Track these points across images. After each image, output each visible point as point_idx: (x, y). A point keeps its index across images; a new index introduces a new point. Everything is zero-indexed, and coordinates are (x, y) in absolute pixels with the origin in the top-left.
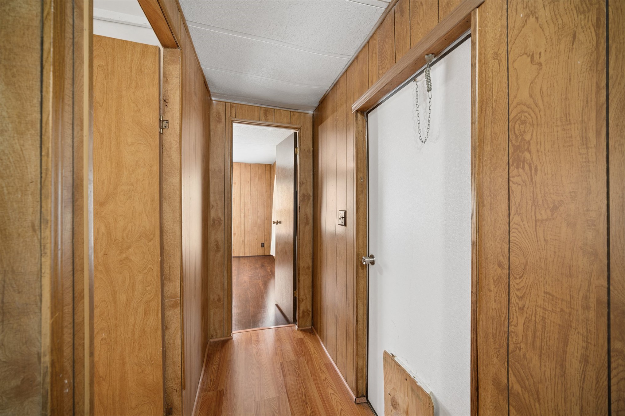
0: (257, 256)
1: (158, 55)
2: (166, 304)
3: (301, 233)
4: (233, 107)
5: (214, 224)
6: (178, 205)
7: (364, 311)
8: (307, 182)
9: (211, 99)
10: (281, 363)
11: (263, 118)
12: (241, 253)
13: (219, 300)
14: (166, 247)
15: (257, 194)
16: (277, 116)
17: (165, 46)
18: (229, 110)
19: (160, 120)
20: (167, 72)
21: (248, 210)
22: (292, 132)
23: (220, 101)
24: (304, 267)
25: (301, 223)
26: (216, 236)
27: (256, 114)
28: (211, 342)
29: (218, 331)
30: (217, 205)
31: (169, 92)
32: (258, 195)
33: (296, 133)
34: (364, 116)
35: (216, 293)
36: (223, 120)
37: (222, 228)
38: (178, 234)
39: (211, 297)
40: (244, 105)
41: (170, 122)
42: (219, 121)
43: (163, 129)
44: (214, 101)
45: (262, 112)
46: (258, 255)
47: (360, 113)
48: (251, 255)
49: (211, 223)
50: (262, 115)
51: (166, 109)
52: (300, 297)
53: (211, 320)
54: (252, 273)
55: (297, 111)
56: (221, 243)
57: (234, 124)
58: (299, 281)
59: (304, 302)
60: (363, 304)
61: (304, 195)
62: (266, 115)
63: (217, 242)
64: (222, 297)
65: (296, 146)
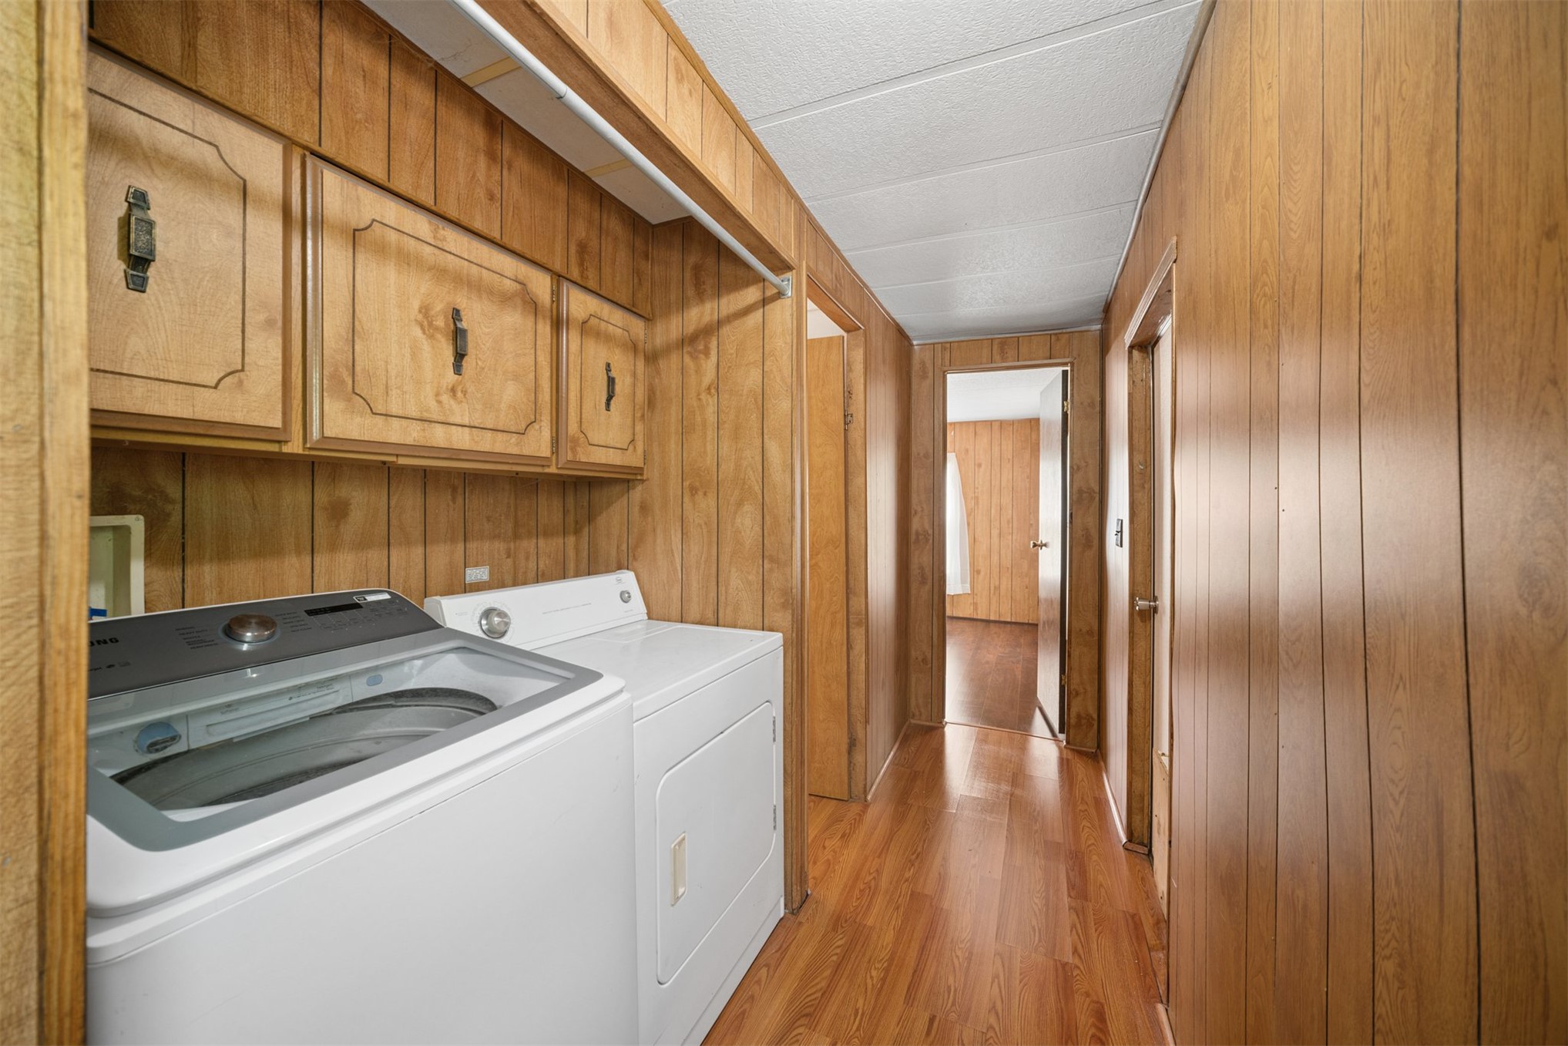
1: (841, 346)
2: (851, 620)
3: (1074, 565)
4: (945, 350)
5: (917, 540)
6: (863, 509)
7: (1145, 696)
8: (1087, 466)
9: (912, 345)
10: (1014, 773)
11: (997, 357)
12: (991, 614)
13: (924, 661)
14: (851, 557)
15: (1028, 485)
16: (1024, 349)
17: (848, 331)
18: (940, 355)
19: (845, 415)
20: (851, 360)
21: (1008, 522)
22: (1059, 370)
23: (926, 344)
24: (1081, 630)
25: (1074, 544)
26: (920, 559)
27: (986, 352)
28: (910, 723)
29: (922, 710)
30: (922, 511)
31: (853, 381)
32: (1030, 489)
33: (1065, 373)
34: (1148, 353)
35: (919, 650)
36: (931, 374)
37: (929, 547)
38: (863, 542)
39: (913, 654)
40: (963, 341)
41: (854, 415)
42: (924, 376)
43: (848, 424)
44: (916, 347)
45: (995, 347)
46: (1030, 622)
47: (1138, 350)
48: (1013, 621)
49: (913, 537)
50: (994, 352)
51: (851, 402)
52: (1072, 688)
53: (913, 690)
54: (1007, 651)
55: (1064, 331)
56: (928, 571)
57: (948, 375)
58: (1069, 656)
59: (1079, 698)
60: (1144, 683)
61: (1080, 492)
62: (1002, 351)
63: (922, 568)
64: (929, 657)
65: (1065, 398)
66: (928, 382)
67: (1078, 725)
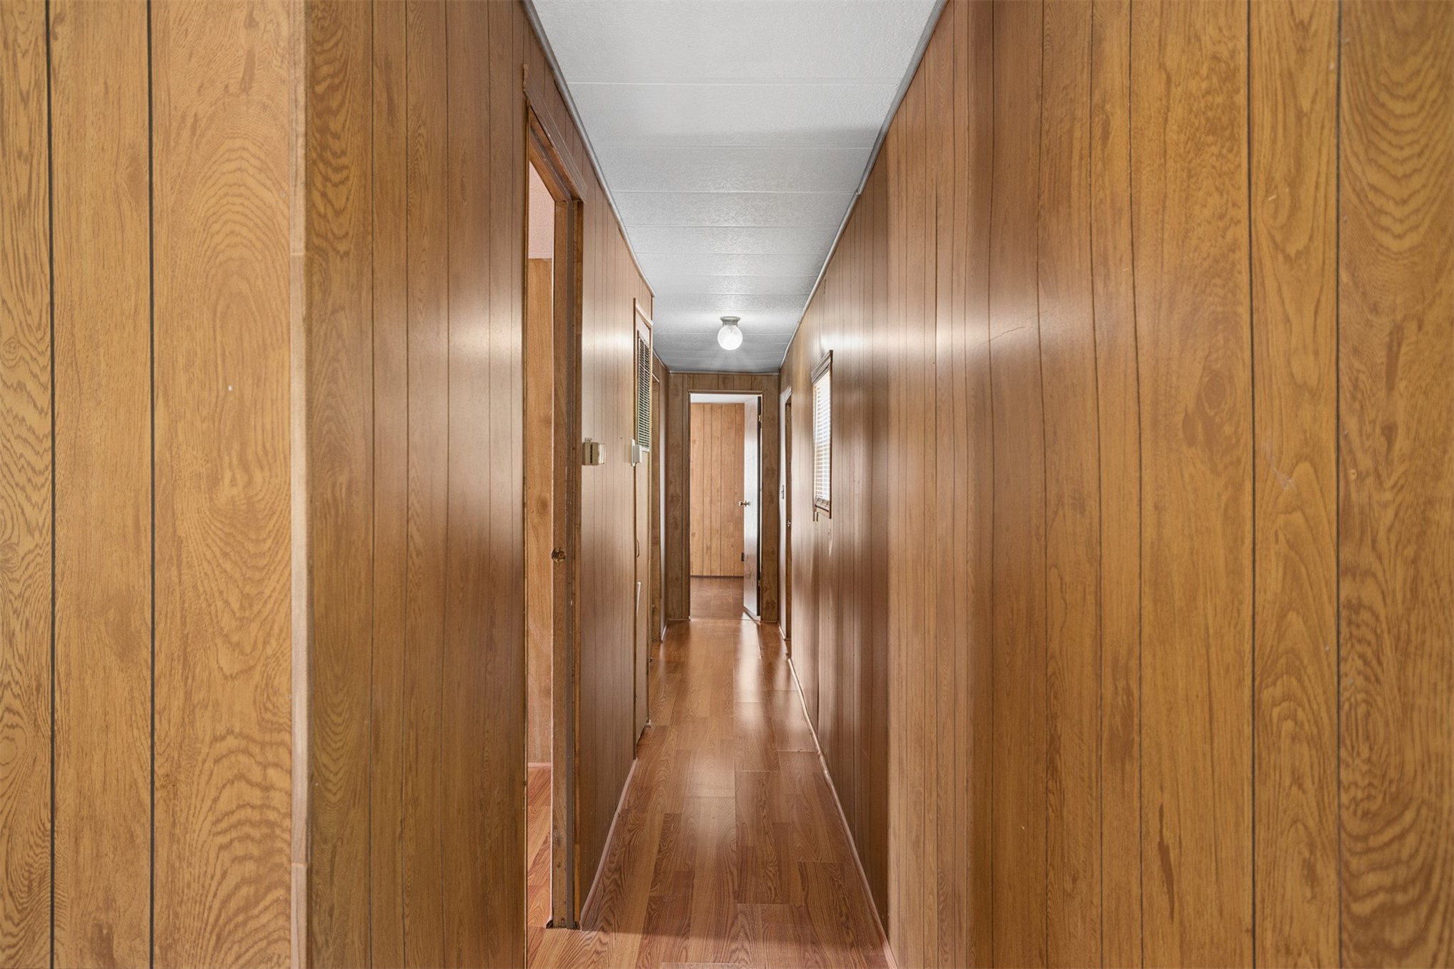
0: (734, 577)
3: (765, 513)
4: (690, 378)
5: (672, 500)
8: (770, 454)
9: (671, 374)
11: (721, 386)
16: (736, 382)
18: (687, 381)
21: (718, 490)
22: (756, 396)
23: (678, 374)
24: (768, 551)
26: (674, 513)
29: (676, 611)
33: (759, 398)
36: (682, 393)
37: (680, 504)
42: (678, 394)
44: (673, 375)
45: (720, 380)
48: (722, 575)
50: (720, 383)
56: (679, 520)
57: (691, 394)
59: (767, 593)
61: (767, 468)
62: (724, 383)
63: (674, 518)
64: (680, 576)
65: (759, 413)
66: (679, 398)
67: (767, 608)
